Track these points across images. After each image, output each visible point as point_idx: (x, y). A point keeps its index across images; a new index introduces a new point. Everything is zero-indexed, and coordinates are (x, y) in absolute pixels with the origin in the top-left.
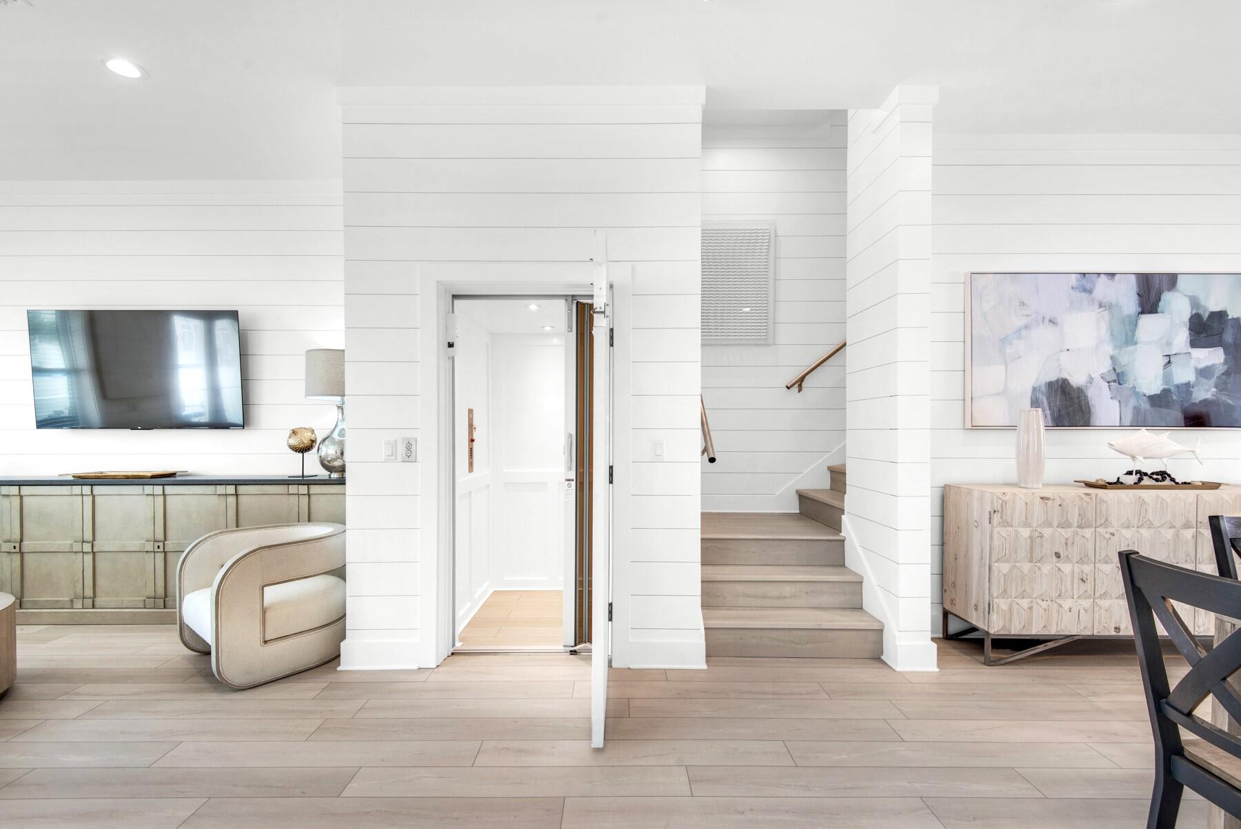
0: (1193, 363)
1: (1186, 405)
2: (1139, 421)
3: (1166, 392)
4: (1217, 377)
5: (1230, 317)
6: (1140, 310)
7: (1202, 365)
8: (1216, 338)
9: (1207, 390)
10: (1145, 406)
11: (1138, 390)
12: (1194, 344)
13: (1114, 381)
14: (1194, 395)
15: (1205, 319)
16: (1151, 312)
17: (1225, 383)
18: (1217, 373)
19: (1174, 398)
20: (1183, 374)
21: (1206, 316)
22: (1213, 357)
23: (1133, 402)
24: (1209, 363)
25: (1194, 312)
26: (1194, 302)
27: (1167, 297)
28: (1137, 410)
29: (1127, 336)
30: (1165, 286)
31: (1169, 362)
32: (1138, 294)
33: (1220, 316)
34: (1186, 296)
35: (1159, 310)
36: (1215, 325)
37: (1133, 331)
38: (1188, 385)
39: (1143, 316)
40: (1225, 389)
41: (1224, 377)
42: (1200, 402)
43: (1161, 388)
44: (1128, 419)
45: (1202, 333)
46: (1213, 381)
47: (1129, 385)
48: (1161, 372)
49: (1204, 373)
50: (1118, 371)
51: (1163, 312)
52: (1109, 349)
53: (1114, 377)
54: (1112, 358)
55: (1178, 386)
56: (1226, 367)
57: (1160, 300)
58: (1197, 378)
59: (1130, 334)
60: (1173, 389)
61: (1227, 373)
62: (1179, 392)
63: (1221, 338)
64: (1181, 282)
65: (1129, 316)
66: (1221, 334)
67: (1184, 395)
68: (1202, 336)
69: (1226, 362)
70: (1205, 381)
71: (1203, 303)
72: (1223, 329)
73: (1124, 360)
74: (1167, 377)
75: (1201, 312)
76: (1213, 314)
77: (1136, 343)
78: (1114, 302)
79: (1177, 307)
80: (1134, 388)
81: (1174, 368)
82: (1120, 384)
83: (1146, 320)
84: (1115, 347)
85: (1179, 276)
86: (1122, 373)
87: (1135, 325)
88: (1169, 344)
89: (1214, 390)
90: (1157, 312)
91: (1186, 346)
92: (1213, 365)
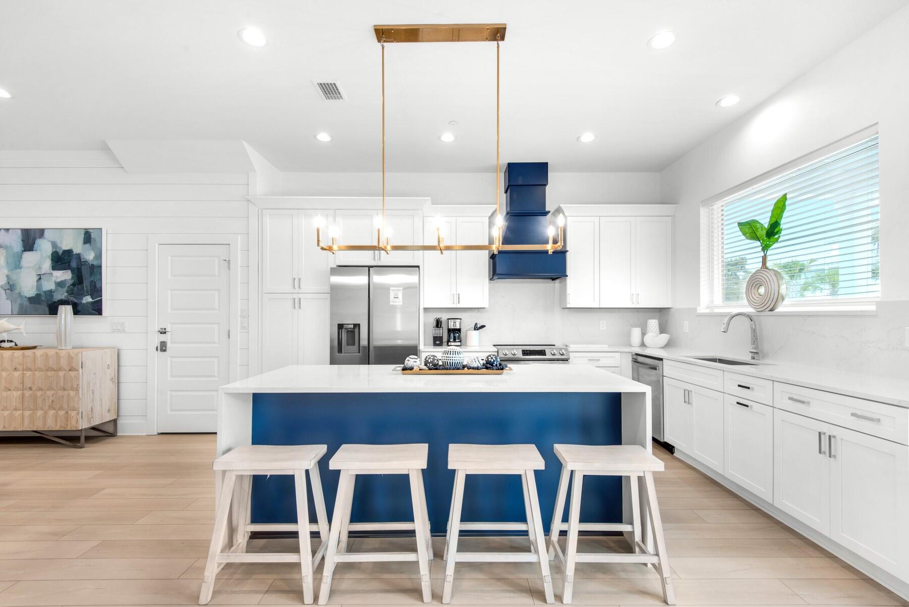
0: (54, 279)
1: (50, 302)
2: (23, 312)
3: (38, 295)
4: (68, 287)
5: (74, 253)
6: (23, 249)
7: (59, 280)
8: (67, 265)
9: (62, 294)
10: (26, 303)
11: (22, 294)
12: (54, 268)
13: (8, 289)
14: (54, 297)
15: (60, 254)
16: (29, 251)
17: (72, 290)
18: (68, 285)
19: (43, 298)
20: (48, 285)
21: (60, 253)
22: (65, 276)
23: (19, 301)
24: (63, 279)
25: (54, 250)
26: (54, 244)
27: (39, 242)
28: (21, 306)
29: (15, 264)
30: (37, 235)
31: (40, 278)
32: (22, 240)
33: (69, 252)
34: (49, 241)
35: (34, 249)
36: (66, 258)
37: (20, 262)
38: (51, 291)
39: (25, 252)
40: (73, 294)
41: (72, 287)
42: (58, 301)
43: (35, 293)
44: (16, 310)
45: (58, 262)
46: (65, 289)
47: (16, 292)
48: (35, 284)
49: (60, 284)
50: (11, 283)
51: (36, 250)
52: (6, 271)
53: (9, 287)
54: (7, 276)
55: (45, 292)
56: (72, 281)
57: (35, 244)
58: (56, 287)
59: (17, 263)
60: (42, 293)
61: (73, 285)
62: (46, 295)
63: (69, 265)
64: (46, 234)
65: (17, 253)
66: (70, 262)
67: (49, 297)
68: (59, 263)
69: (72, 278)
70: (60, 289)
71: (59, 245)
72: (71, 259)
73: (14, 277)
74: (39, 287)
75: (58, 250)
76: (65, 252)
77: (21, 268)
78: (9, 245)
79: (44, 248)
80: (20, 293)
81: (42, 281)
82: (11, 291)
83: (27, 255)
84: (9, 271)
85: (46, 230)
86: (13, 285)
87: (20, 257)
88: (40, 268)
89: (66, 294)
90: (33, 250)
91: (50, 269)
92: (65, 280)
